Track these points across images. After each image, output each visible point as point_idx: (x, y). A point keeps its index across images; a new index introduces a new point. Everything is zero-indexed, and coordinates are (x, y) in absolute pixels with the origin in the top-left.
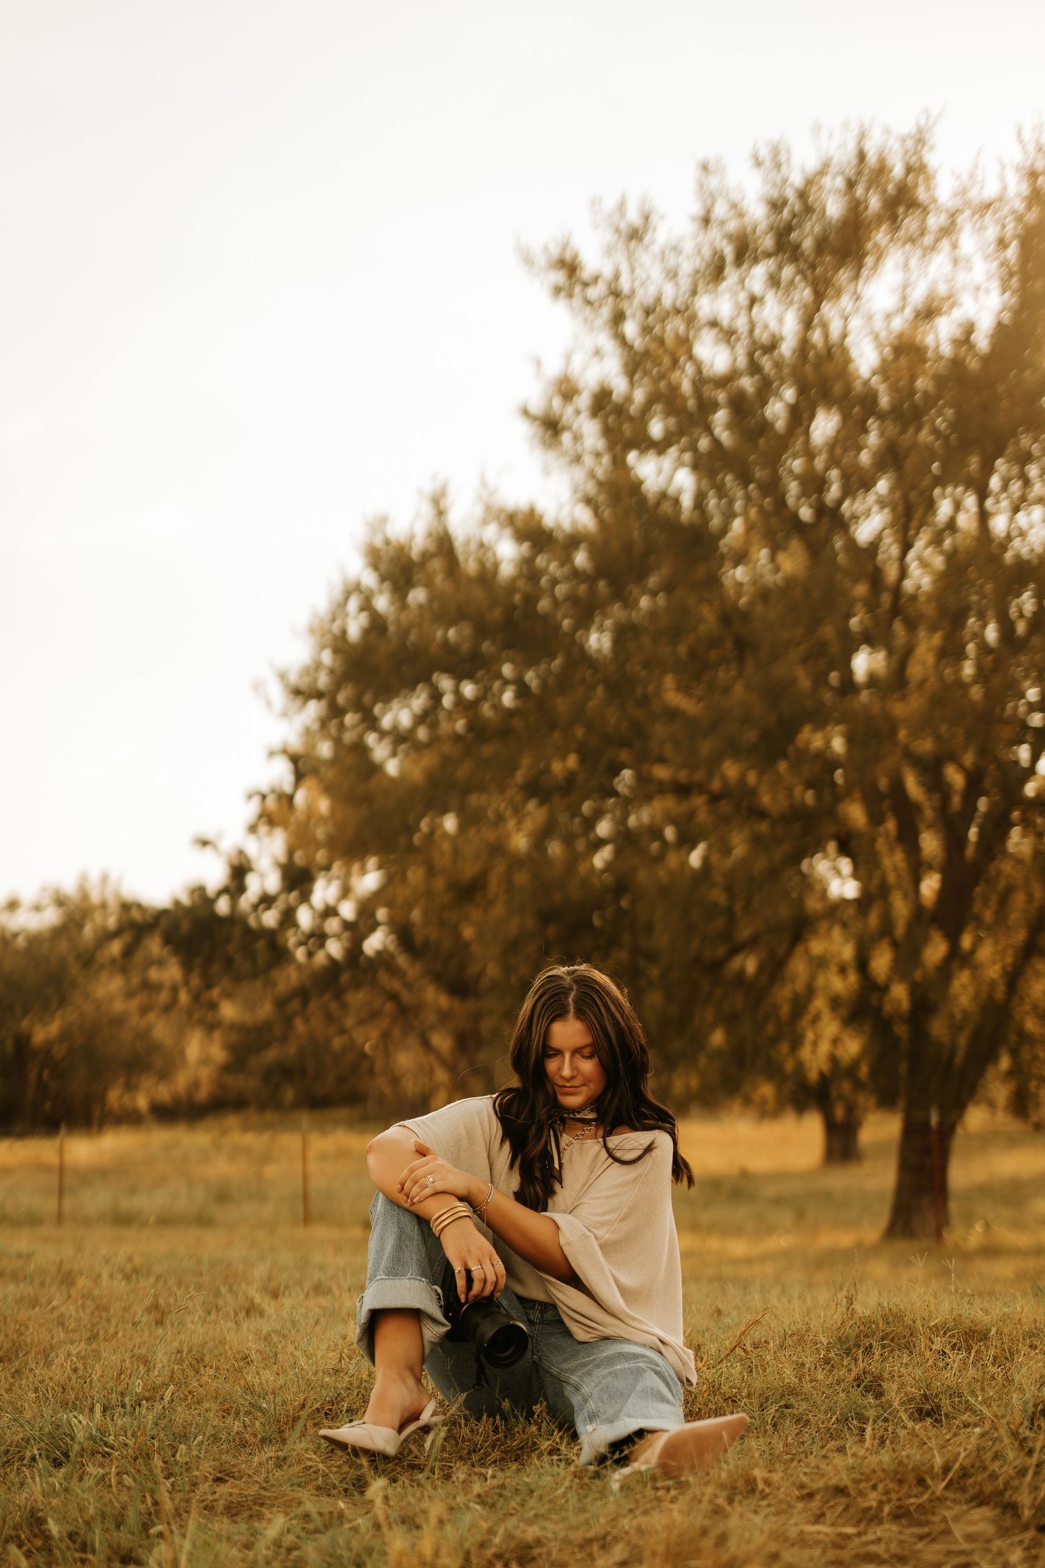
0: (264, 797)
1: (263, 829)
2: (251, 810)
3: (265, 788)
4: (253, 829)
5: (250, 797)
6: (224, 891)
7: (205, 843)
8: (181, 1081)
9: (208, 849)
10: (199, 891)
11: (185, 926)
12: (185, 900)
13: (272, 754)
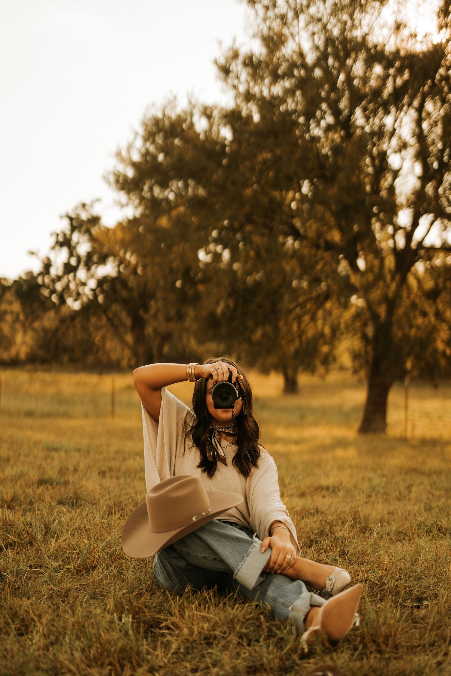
0: (58, 235)
1: (58, 248)
2: (52, 241)
3: (58, 231)
4: (53, 248)
5: (52, 235)
6: (41, 274)
7: (32, 253)
8: (13, 351)
9: (34, 256)
10: (30, 274)
11: (25, 287)
12: (24, 277)
13: (61, 217)
